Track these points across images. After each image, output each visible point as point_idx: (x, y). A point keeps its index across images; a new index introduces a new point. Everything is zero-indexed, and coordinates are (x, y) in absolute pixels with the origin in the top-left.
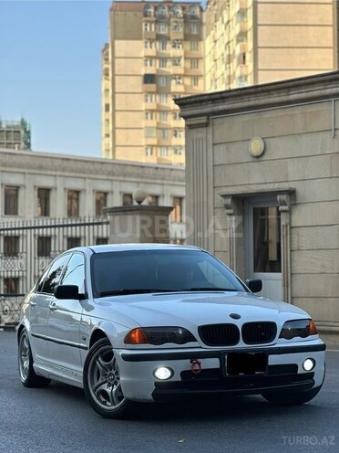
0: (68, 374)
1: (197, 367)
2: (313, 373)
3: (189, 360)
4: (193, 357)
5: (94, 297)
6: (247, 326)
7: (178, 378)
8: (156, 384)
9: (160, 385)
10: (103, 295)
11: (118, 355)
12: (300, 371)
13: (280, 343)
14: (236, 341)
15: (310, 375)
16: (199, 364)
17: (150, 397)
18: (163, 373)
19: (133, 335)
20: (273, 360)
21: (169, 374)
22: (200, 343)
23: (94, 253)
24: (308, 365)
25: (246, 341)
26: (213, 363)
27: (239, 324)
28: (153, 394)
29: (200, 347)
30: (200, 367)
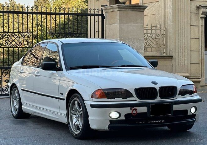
0: (49, 113)
1: (134, 112)
2: (195, 115)
3: (130, 108)
4: (132, 106)
5: (67, 69)
6: (162, 89)
7: (123, 118)
8: (110, 121)
9: (112, 122)
10: (72, 69)
11: (88, 105)
12: (189, 114)
13: (179, 98)
14: (155, 97)
15: (193, 116)
16: (136, 110)
17: (106, 128)
18: (114, 115)
19: (97, 93)
20: (176, 107)
21: (118, 115)
22: (135, 98)
23: (63, 44)
24: (193, 110)
25: (161, 97)
26: (143, 109)
27: (157, 87)
28: (108, 127)
29: (136, 101)
30: (136, 112)
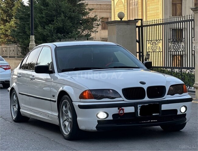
1: (121, 112)
2: (186, 114)
3: (117, 108)
4: (120, 106)
5: (59, 72)
6: (150, 88)
7: (110, 118)
8: (98, 121)
9: (100, 122)
10: (63, 71)
11: (76, 106)
12: (179, 113)
13: (167, 97)
14: (143, 97)
15: (184, 115)
16: (123, 110)
17: (94, 128)
18: (102, 115)
19: (84, 94)
20: (164, 107)
21: (105, 116)
22: (123, 98)
23: (56, 47)
24: (183, 110)
25: (149, 97)
26: (131, 109)
27: (145, 87)
28: (96, 127)
29: (123, 101)
30: (124, 112)
